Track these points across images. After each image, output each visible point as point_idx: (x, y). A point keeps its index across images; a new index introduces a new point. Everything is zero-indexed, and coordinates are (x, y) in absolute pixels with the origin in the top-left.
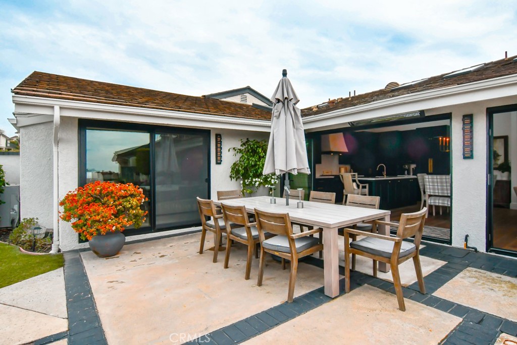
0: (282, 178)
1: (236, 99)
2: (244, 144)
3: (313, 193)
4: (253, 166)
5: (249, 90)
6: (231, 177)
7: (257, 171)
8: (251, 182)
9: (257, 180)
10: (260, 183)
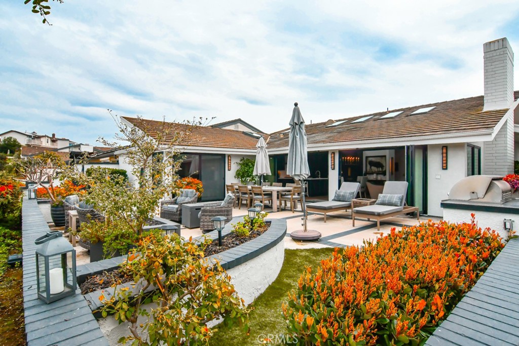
0: (260, 177)
1: (232, 128)
2: (241, 160)
3: (274, 183)
4: (247, 172)
5: (239, 121)
6: (235, 177)
7: (248, 174)
8: (245, 180)
9: (249, 179)
10: (250, 180)
